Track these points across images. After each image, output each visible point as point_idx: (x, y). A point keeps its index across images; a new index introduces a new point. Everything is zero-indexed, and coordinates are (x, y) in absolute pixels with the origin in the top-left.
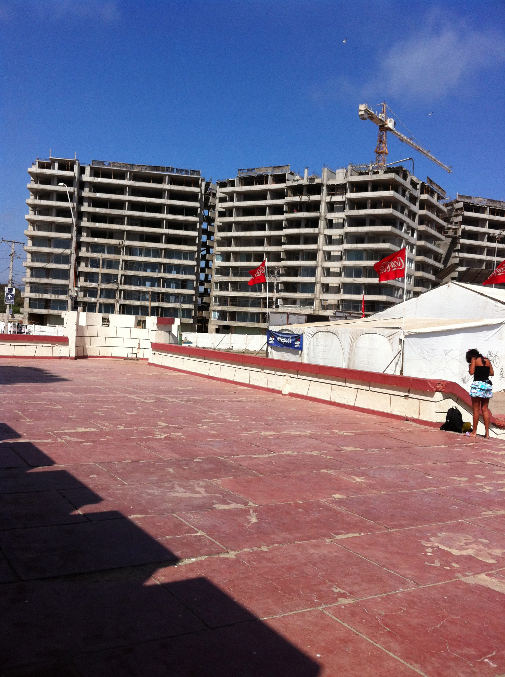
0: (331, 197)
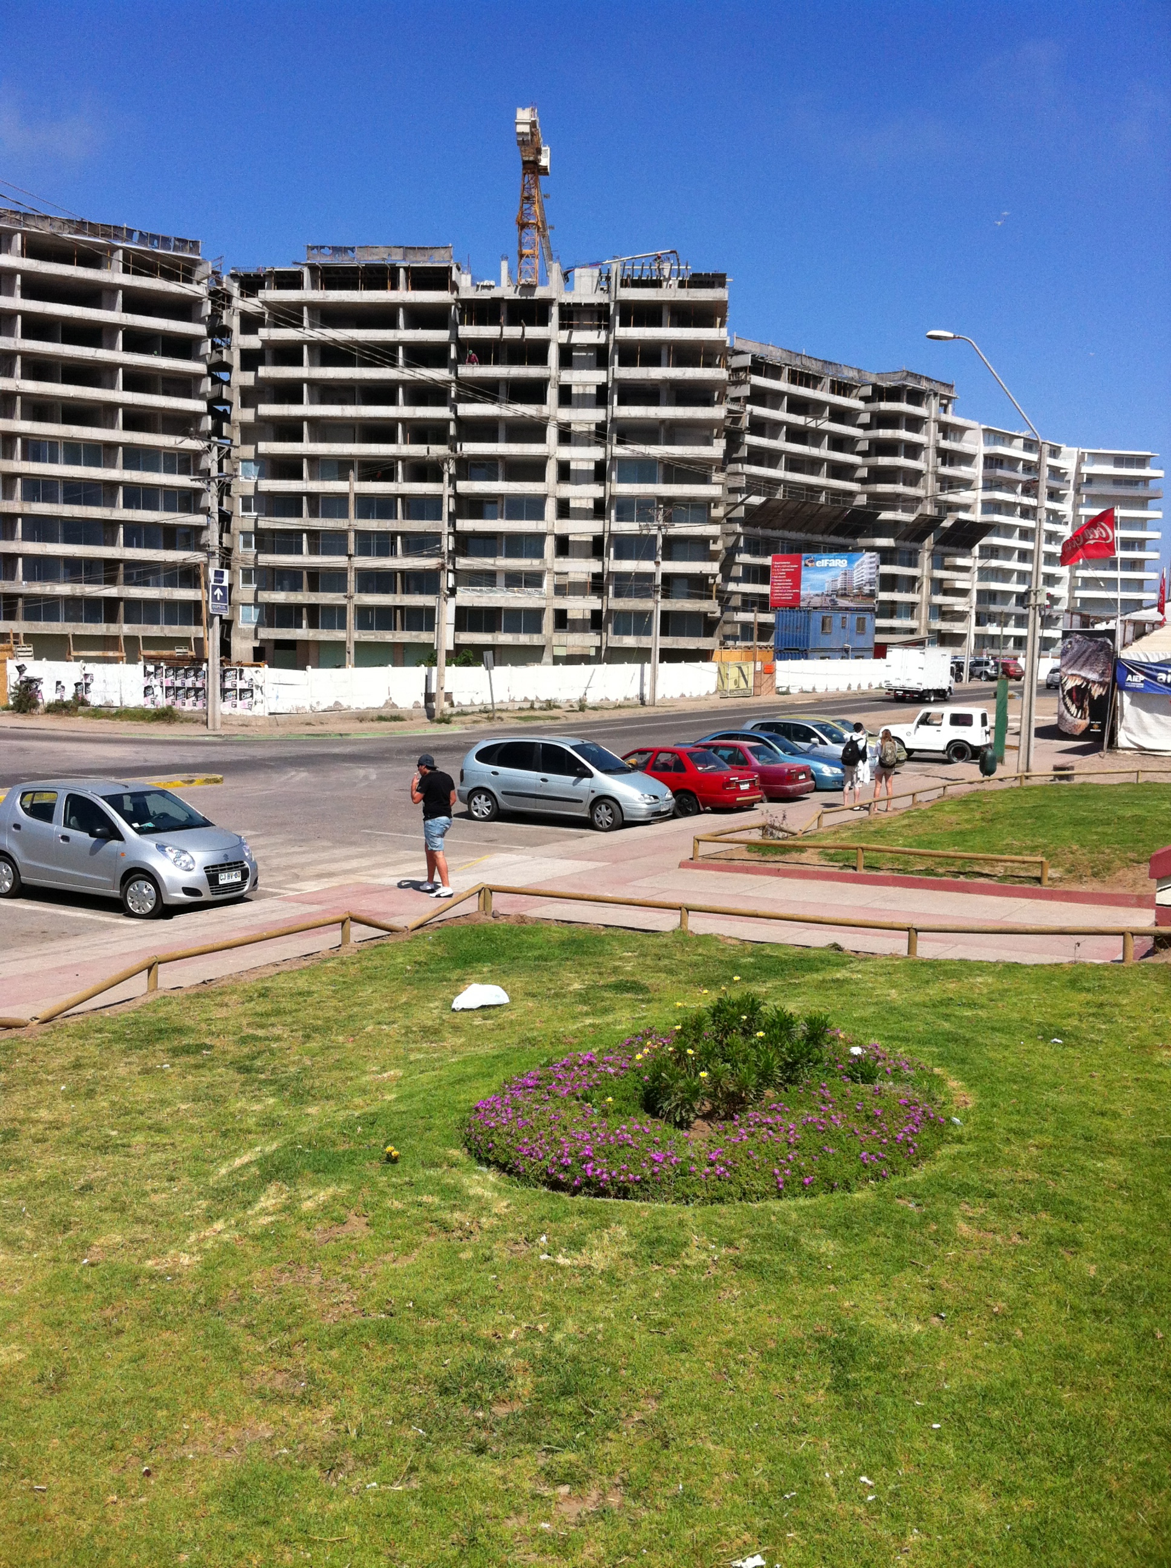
0: (571, 333)
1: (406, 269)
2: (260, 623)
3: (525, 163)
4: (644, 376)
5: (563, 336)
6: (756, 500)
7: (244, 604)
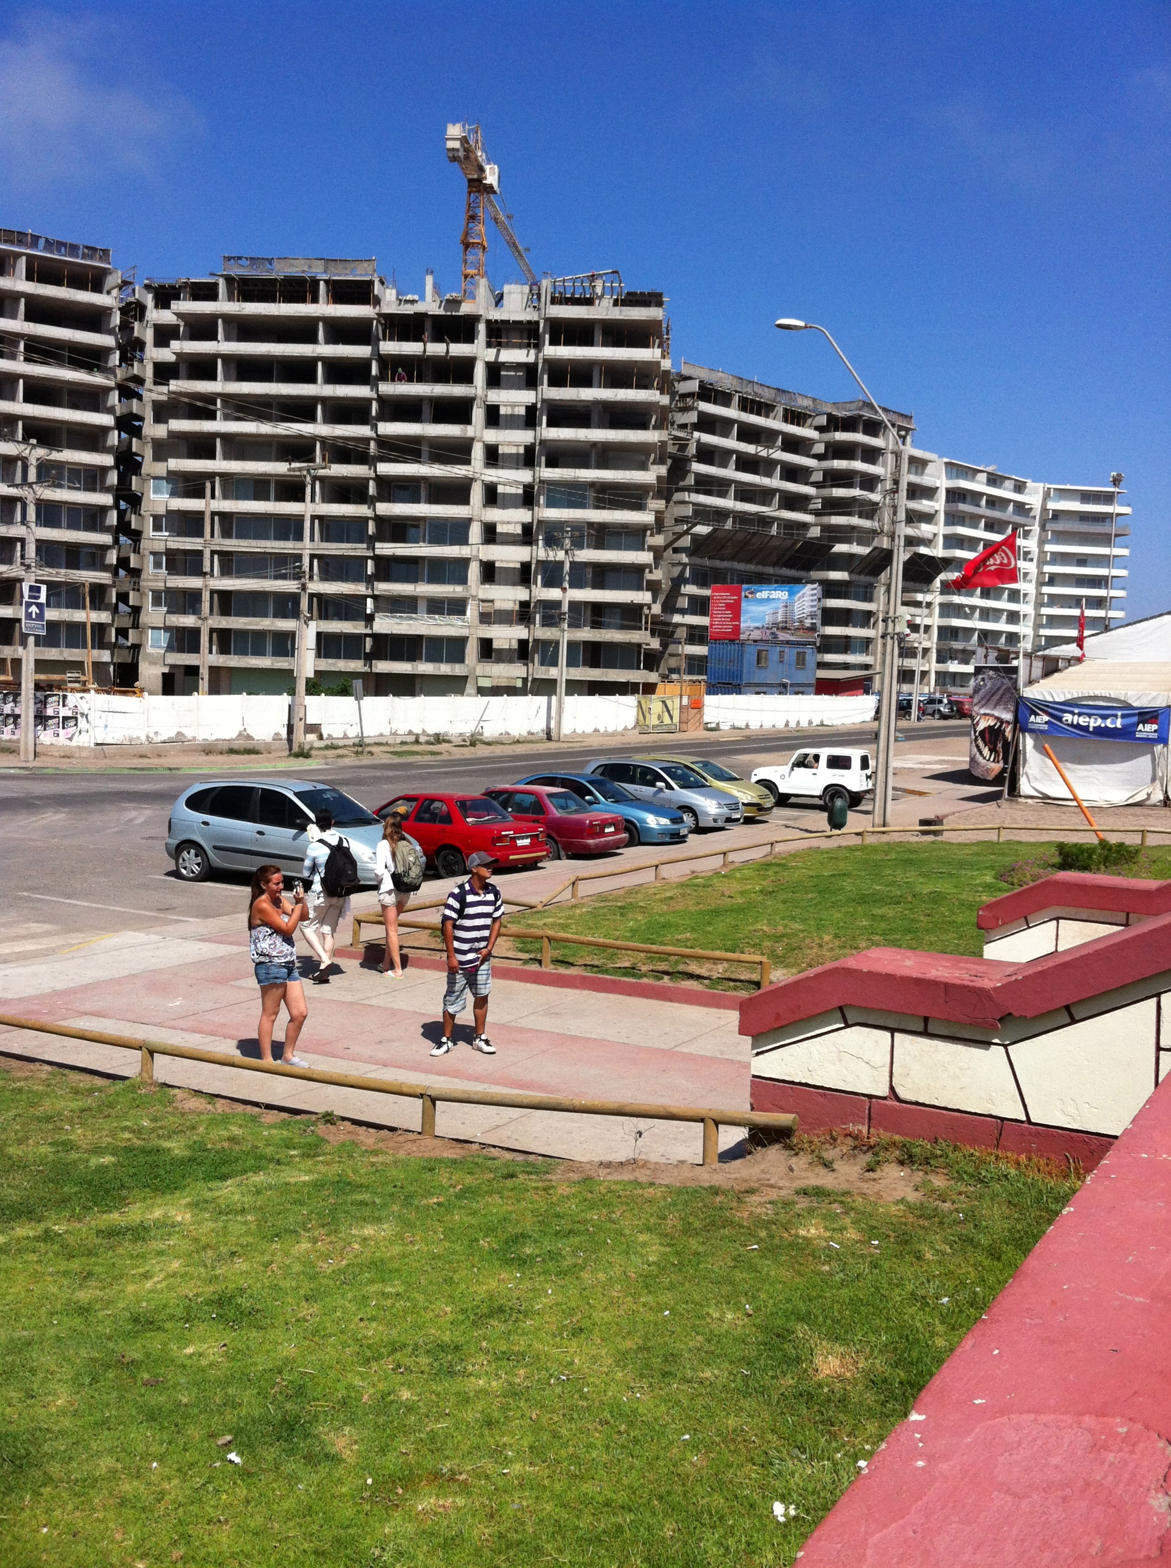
0: (499, 351)
1: (327, 282)
2: (170, 648)
3: (470, 181)
4: (575, 397)
5: (490, 355)
6: (702, 530)
7: (153, 628)
